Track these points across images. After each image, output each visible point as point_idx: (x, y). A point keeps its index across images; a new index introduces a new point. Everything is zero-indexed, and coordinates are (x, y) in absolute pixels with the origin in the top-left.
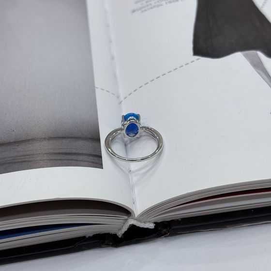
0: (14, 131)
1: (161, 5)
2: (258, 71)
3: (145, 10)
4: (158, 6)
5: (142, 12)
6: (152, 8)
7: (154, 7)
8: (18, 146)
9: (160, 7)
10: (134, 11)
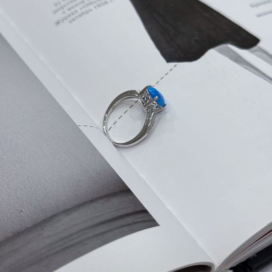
0: (21, 211)
1: (91, 10)
2: (243, 66)
3: (74, 20)
4: (87, 12)
5: (70, 22)
6: (80, 16)
7: (83, 13)
8: (42, 230)
9: (90, 13)
10: (58, 23)
